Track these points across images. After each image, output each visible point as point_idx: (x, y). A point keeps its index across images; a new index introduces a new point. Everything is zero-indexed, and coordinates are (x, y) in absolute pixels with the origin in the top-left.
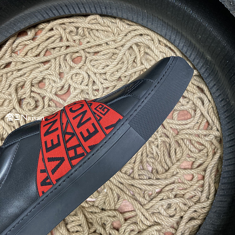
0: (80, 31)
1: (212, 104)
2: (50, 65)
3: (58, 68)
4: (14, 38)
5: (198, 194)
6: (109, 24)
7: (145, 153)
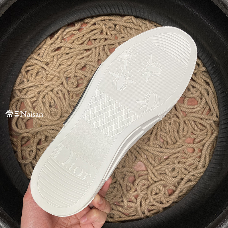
1: (215, 95)
2: (91, 53)
4: (65, 28)
5: (196, 162)
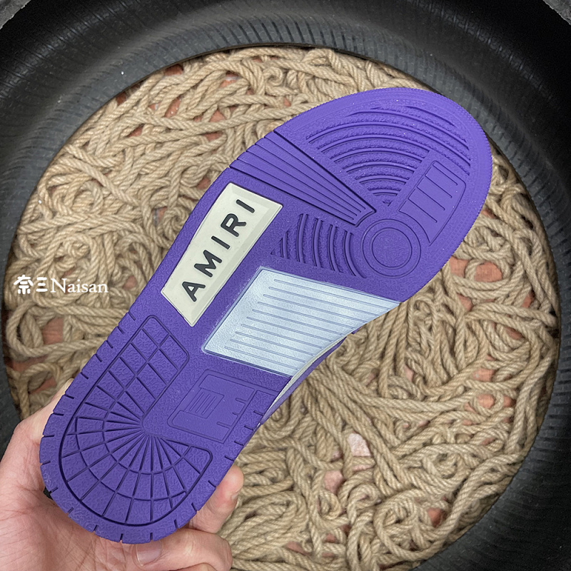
0: (291, 77)
2: (221, 143)
3: (239, 149)
5: (503, 435)
6: (351, 70)
7: (404, 342)
